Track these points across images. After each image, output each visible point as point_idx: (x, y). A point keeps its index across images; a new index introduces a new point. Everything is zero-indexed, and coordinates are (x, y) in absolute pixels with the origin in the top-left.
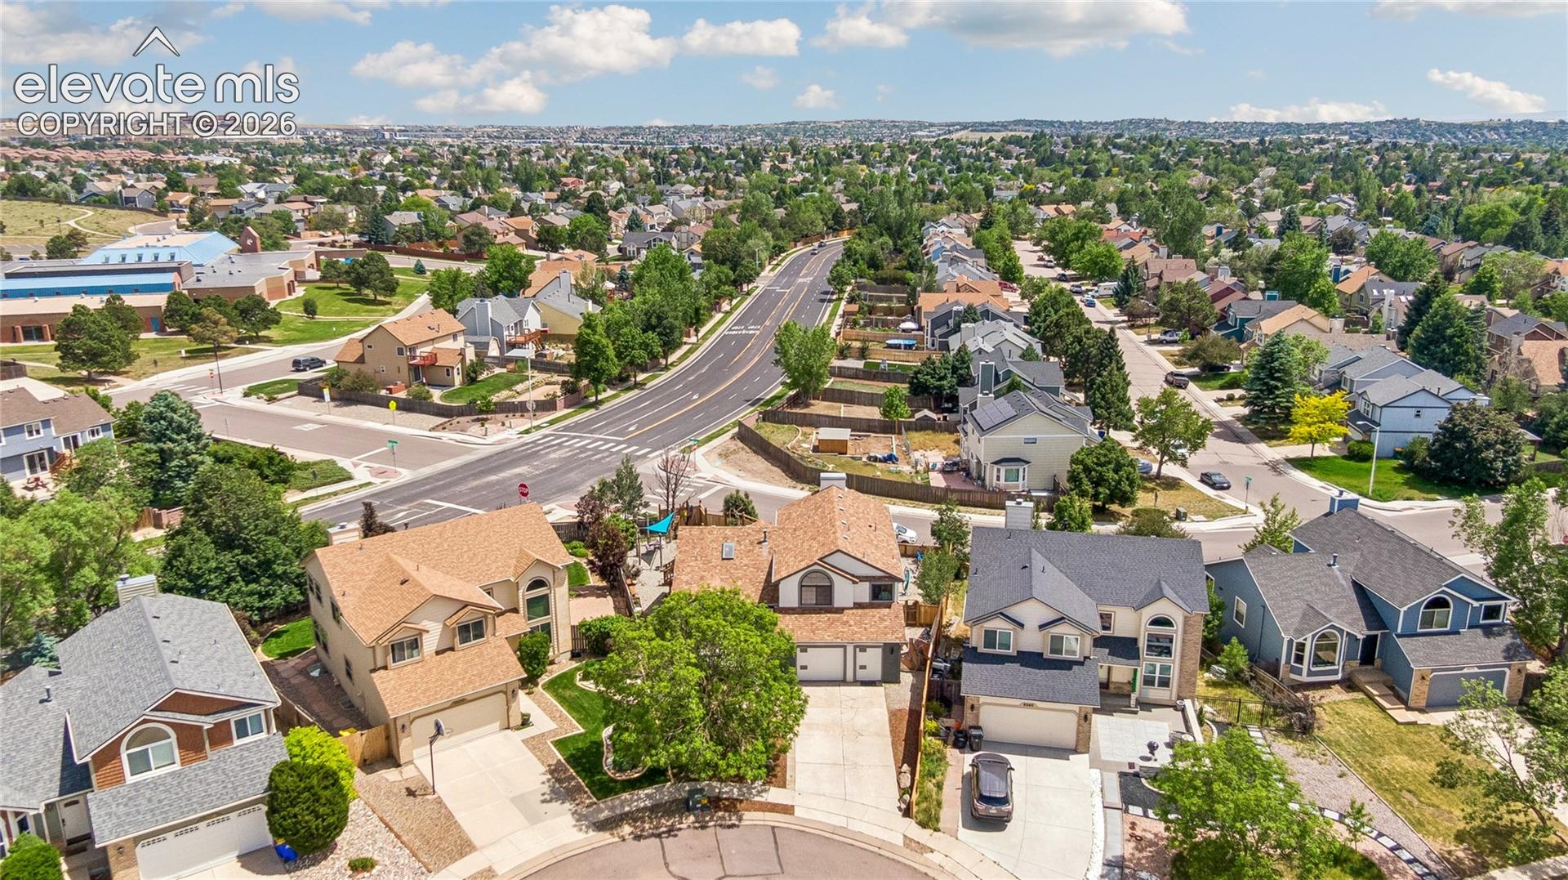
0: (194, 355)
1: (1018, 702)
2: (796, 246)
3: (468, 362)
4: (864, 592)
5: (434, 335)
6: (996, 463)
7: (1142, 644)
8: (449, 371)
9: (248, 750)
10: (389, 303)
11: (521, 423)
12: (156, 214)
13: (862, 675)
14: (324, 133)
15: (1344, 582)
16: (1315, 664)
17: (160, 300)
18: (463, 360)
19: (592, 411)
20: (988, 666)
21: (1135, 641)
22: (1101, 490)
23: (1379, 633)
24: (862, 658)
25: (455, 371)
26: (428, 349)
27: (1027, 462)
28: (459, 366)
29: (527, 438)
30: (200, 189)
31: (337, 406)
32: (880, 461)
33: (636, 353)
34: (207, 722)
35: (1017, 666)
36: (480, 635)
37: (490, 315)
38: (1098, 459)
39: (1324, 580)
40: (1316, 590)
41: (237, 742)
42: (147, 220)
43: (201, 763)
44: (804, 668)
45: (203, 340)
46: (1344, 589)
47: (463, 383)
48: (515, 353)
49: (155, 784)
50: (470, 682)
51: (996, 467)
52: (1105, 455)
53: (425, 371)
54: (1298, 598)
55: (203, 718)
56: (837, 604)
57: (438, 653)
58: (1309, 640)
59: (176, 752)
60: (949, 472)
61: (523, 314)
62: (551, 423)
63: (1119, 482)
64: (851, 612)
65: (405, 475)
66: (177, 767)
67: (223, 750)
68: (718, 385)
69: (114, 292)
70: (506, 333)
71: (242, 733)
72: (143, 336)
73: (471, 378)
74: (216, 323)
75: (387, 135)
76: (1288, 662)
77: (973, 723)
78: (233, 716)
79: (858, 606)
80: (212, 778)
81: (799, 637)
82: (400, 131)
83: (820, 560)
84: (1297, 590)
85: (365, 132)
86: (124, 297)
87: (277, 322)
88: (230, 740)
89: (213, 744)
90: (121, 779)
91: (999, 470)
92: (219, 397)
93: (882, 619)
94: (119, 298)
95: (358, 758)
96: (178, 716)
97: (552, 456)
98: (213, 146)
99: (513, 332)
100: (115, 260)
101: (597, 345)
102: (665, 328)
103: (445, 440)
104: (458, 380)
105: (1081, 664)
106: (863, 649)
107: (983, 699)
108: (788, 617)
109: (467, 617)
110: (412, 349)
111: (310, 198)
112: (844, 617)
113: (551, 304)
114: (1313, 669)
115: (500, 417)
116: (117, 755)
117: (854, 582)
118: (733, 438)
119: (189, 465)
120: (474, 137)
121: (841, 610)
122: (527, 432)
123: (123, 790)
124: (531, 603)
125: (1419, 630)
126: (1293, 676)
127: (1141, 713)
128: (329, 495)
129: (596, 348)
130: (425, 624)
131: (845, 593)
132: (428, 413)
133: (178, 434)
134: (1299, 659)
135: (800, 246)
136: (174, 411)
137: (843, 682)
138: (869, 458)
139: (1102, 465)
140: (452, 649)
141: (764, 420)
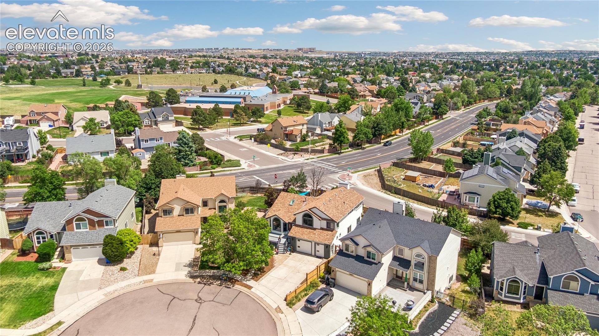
0: (235, 125)
1: (348, 273)
2: (484, 102)
3: (303, 134)
4: (324, 224)
5: (295, 123)
6: (465, 193)
7: (413, 263)
8: (296, 136)
9: (107, 230)
10: (308, 113)
11: (307, 156)
12: (264, 80)
13: (318, 254)
14: (342, 54)
15: (538, 261)
16: (508, 293)
17: (232, 107)
18: (301, 133)
19: (337, 155)
20: (344, 258)
21: (410, 262)
22: (498, 210)
23: (545, 286)
24: (318, 248)
25: (298, 137)
26: (292, 128)
27: (479, 195)
28: (300, 135)
29: (306, 161)
30: (282, 73)
31: (258, 144)
32: (427, 187)
33: (361, 136)
34: (96, 219)
35: (354, 260)
36: (192, 212)
37: (319, 119)
38: (500, 197)
39: (529, 258)
40: (522, 262)
41: (105, 227)
42: (260, 82)
43: (94, 231)
44: (299, 247)
45: (237, 120)
46: (536, 264)
47: (300, 141)
48: (326, 133)
49: (81, 233)
50: (183, 226)
51: (465, 195)
52: (503, 196)
53: (289, 136)
54: (511, 263)
55: (95, 218)
56: (314, 227)
57: (179, 216)
58: (505, 281)
59: (88, 226)
60: (452, 195)
61: (332, 119)
62: (318, 157)
63: (507, 208)
64: (318, 230)
65: (257, 167)
66: (88, 230)
67: (101, 228)
68: (392, 151)
69: (217, 103)
70: (324, 125)
71: (107, 225)
72: (224, 117)
73: (304, 139)
74: (241, 115)
75: (363, 55)
76: (497, 289)
77: (333, 277)
78: (105, 219)
79: (322, 229)
80: (95, 235)
81: (297, 236)
82: (368, 54)
83: (310, 209)
84: (512, 260)
85: (356, 54)
86: (219, 105)
87: (263, 116)
88: (103, 226)
89: (98, 226)
90: (73, 230)
91: (466, 196)
92: (228, 138)
93: (327, 235)
94: (218, 105)
95: (149, 242)
96: (88, 215)
97: (307, 168)
98: (302, 59)
99: (328, 126)
100: (233, 93)
101: (341, 132)
102: (379, 128)
103: (279, 159)
104: (299, 140)
105: (376, 264)
106: (318, 244)
107: (337, 269)
108: (297, 228)
109: (188, 207)
110: (286, 128)
111: (311, 77)
112: (315, 232)
113: (348, 117)
114: (506, 295)
115: (302, 153)
116: (72, 223)
117: (319, 220)
118: (375, 170)
119: (186, 155)
120: (394, 56)
121: (315, 229)
122: (308, 159)
123: (73, 233)
124: (220, 207)
125: (561, 289)
126: (499, 296)
127: (408, 291)
128: (229, 170)
129: (340, 133)
130: (175, 206)
131: (317, 223)
132: (280, 149)
133: (185, 145)
134: (502, 289)
135: (486, 101)
136: (185, 138)
137: (310, 255)
138: (423, 185)
139: (500, 199)
140: (183, 215)
141: (393, 166)
